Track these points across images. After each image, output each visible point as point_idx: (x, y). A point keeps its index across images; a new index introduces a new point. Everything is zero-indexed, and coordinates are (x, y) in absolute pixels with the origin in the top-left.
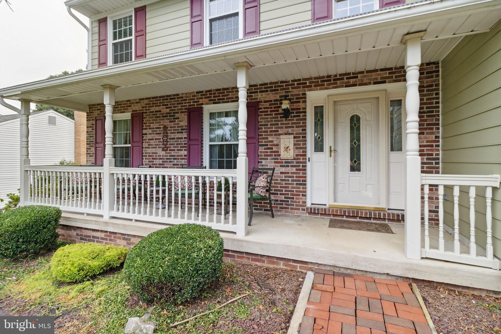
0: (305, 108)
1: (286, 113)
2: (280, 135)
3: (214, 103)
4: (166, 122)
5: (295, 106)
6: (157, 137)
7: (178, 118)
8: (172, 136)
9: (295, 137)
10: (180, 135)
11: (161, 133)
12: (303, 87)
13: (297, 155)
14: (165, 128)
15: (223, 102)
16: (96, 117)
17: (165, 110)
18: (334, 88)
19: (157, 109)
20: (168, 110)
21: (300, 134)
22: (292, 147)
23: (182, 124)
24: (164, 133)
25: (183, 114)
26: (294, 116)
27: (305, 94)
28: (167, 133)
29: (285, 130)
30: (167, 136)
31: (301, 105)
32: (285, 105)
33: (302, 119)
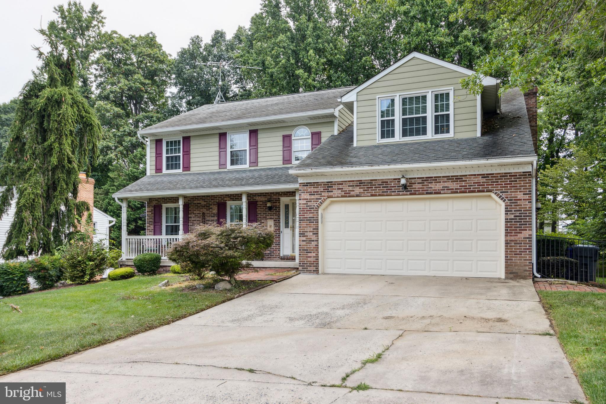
0: (279, 206)
1: (270, 208)
2: (267, 219)
3: (233, 200)
4: (204, 210)
5: (275, 204)
6: (198, 219)
7: (212, 208)
8: (208, 219)
9: (274, 221)
10: (213, 218)
11: (200, 217)
12: (278, 195)
13: (276, 230)
14: (204, 214)
15: (238, 200)
16: (154, 205)
17: (203, 203)
18: (292, 196)
19: (199, 202)
20: (205, 203)
21: (277, 219)
22: (273, 226)
23: (214, 212)
24: (202, 217)
25: (215, 206)
26: (274, 210)
27: (279, 199)
28: (205, 217)
29: (269, 217)
30: (205, 219)
31: (278, 204)
32: (269, 205)
33: (278, 211)
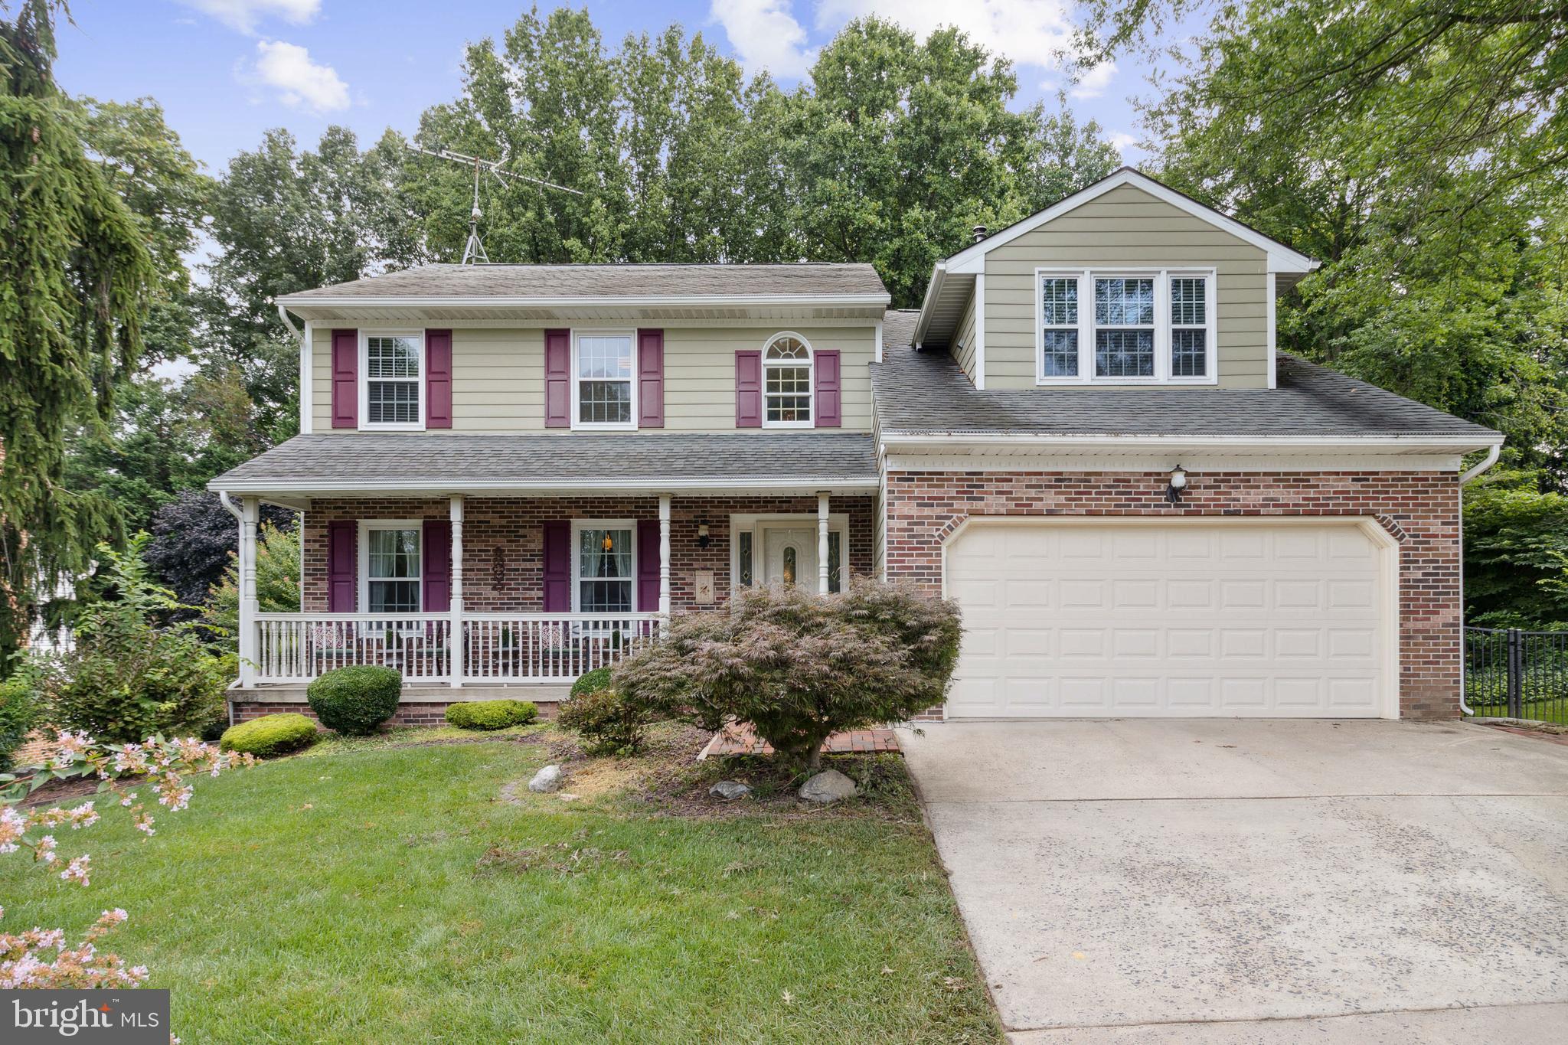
0: (728, 536)
1: (704, 542)
2: (694, 570)
3: (591, 517)
4: (502, 542)
5: (716, 531)
6: (482, 565)
7: (525, 536)
8: (513, 565)
9: (715, 574)
10: (528, 565)
11: (489, 560)
12: (726, 507)
13: (718, 599)
14: (499, 551)
15: (606, 517)
16: (331, 523)
18: (763, 512)
19: (482, 517)
20: (504, 522)
21: (722, 569)
22: (711, 587)
23: (531, 546)
24: (495, 560)
25: (535, 531)
26: (715, 546)
27: (728, 517)
28: (503, 561)
29: (701, 564)
30: (502, 566)
31: (723, 531)
32: (702, 531)
33: (723, 550)
